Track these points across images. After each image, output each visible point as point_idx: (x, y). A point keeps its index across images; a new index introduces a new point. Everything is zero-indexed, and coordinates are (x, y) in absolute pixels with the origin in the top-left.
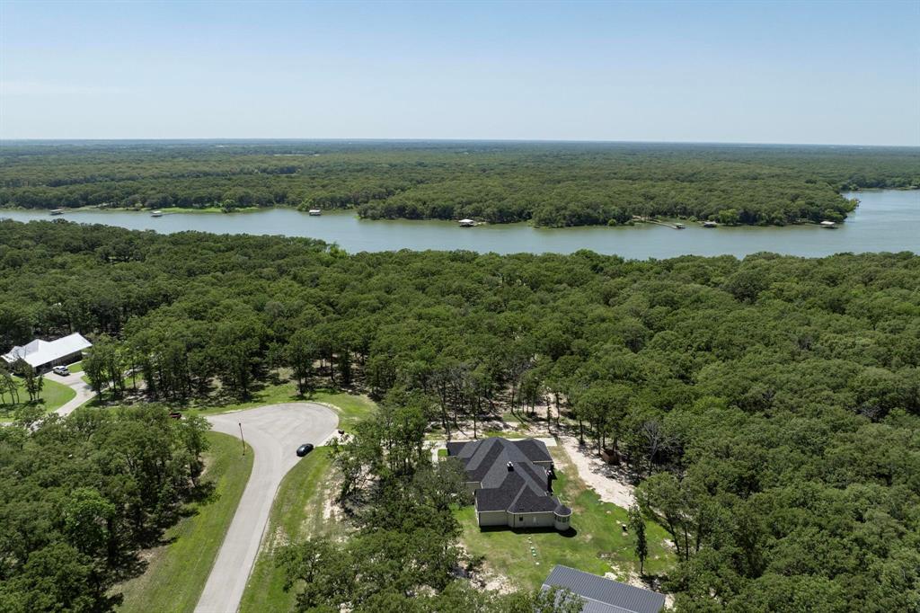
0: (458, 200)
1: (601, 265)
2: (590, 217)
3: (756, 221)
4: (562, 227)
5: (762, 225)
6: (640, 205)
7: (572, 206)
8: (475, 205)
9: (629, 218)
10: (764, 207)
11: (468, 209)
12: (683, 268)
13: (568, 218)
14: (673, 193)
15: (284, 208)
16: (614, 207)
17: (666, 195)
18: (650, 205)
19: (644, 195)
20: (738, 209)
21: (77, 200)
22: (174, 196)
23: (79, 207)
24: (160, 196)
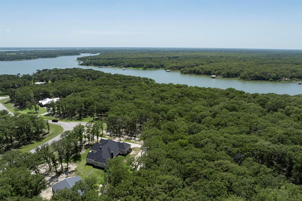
0: (214, 69)
2: (262, 77)
7: (256, 73)
8: (220, 70)
9: (280, 78)
13: (253, 77)
16: (274, 74)
21: (107, 64)
22: (132, 64)
23: (107, 66)
24: (128, 64)
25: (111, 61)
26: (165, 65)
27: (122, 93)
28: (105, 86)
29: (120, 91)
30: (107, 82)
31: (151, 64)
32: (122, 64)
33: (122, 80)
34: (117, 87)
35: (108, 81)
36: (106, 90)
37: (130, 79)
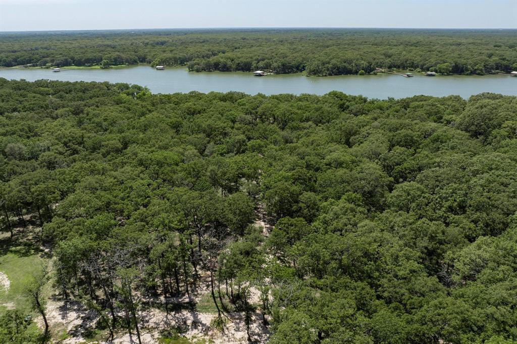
0: (255, 58)
1: (347, 103)
2: (346, 69)
3: (463, 72)
4: (325, 76)
5: (467, 75)
6: (382, 60)
7: (333, 61)
8: (266, 60)
9: (374, 69)
10: (470, 61)
11: (261, 64)
12: (418, 107)
13: (330, 69)
14: (404, 53)
15: (145, 65)
16: (363, 62)
17: (400, 54)
18: (388, 61)
19: (384, 54)
20: (450, 63)
21: (10, 61)
22: (72, 58)
23: (12, 66)
24: (63, 58)
25: (18, 54)
26: (149, 58)
27: (78, 132)
28: (16, 113)
29: (69, 124)
30: (21, 102)
31: (117, 55)
32: (48, 59)
33: (62, 93)
34: (54, 116)
35: (21, 99)
36: (19, 126)
37: (84, 89)
